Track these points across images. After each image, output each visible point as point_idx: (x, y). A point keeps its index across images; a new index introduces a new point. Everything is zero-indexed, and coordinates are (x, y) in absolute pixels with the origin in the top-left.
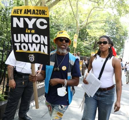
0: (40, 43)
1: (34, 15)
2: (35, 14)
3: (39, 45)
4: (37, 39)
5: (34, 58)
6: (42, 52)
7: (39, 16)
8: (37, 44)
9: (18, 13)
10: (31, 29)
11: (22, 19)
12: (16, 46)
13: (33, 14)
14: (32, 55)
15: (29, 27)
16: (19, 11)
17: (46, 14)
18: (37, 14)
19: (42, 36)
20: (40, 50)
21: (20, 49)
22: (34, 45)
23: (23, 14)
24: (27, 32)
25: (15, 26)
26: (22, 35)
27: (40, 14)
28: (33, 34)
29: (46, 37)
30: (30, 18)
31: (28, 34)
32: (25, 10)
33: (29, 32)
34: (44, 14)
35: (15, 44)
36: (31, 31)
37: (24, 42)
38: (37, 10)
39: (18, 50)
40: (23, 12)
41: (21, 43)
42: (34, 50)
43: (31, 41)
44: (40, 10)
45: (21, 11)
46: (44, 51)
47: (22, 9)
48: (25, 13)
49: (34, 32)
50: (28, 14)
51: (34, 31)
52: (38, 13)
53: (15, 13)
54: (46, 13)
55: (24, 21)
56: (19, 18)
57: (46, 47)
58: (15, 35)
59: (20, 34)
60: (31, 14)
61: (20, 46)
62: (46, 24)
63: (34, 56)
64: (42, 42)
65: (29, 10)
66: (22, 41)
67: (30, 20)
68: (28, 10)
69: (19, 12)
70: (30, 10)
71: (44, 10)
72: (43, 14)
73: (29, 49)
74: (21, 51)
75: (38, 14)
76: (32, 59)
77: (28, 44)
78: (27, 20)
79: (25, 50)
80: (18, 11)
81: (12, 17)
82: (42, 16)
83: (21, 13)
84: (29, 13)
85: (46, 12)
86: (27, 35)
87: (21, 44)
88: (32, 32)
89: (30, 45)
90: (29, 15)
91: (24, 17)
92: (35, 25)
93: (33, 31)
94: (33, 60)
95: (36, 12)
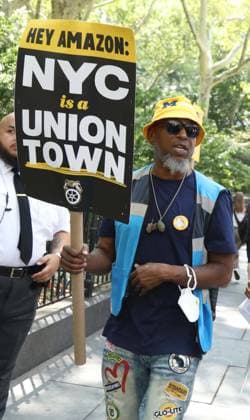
0: (102, 145)
1: (89, 53)
2: (93, 48)
3: (98, 152)
4: (93, 130)
5: (82, 194)
6: (107, 175)
7: (105, 55)
8: (92, 147)
9: (41, 42)
10: (76, 98)
11: (50, 63)
12: (27, 147)
13: (85, 48)
14: (76, 184)
15: (71, 91)
16: (44, 34)
17: (127, 53)
18: (100, 49)
19: (110, 124)
20: (101, 167)
21: (40, 158)
22: (84, 150)
23: (54, 48)
24: (62, 105)
25: (27, 82)
26: (49, 115)
27: (109, 51)
28: (81, 115)
29: (123, 129)
30: (76, 62)
31: (67, 111)
32: (63, 33)
33: (71, 106)
34: (122, 53)
35: (26, 142)
36: (75, 105)
37: (54, 138)
38: (98, 36)
39: (33, 162)
40: (55, 38)
41: (42, 139)
42: (84, 166)
43: (73, 137)
44: (109, 38)
45: (50, 35)
46: (112, 174)
47: (53, 31)
48: (61, 42)
49: (85, 107)
50: (69, 46)
51: (86, 103)
52: (103, 45)
53: (33, 42)
54: (126, 48)
55: (58, 70)
56: (41, 57)
57: (122, 160)
58: (26, 113)
59: (43, 109)
60: (79, 47)
61: (39, 151)
62: (123, 85)
63: (82, 186)
64: (109, 144)
65: (74, 34)
66: (48, 134)
67: (76, 67)
68: (70, 33)
69: (44, 39)
70: (79, 35)
71: (122, 39)
72: (117, 52)
73: (65, 164)
74: (40, 166)
75: (102, 50)
76: (72, 196)
77: (66, 146)
78: (65, 66)
79: (55, 165)
80: (40, 36)
81: (22, 53)
82: (113, 56)
83: (48, 43)
84: (74, 45)
85: (127, 44)
86: (62, 116)
87: (42, 144)
88: (79, 107)
89: (69, 149)
90: (73, 50)
91: (57, 56)
92: (89, 83)
93: (83, 105)
94: (78, 200)
95: (96, 41)
